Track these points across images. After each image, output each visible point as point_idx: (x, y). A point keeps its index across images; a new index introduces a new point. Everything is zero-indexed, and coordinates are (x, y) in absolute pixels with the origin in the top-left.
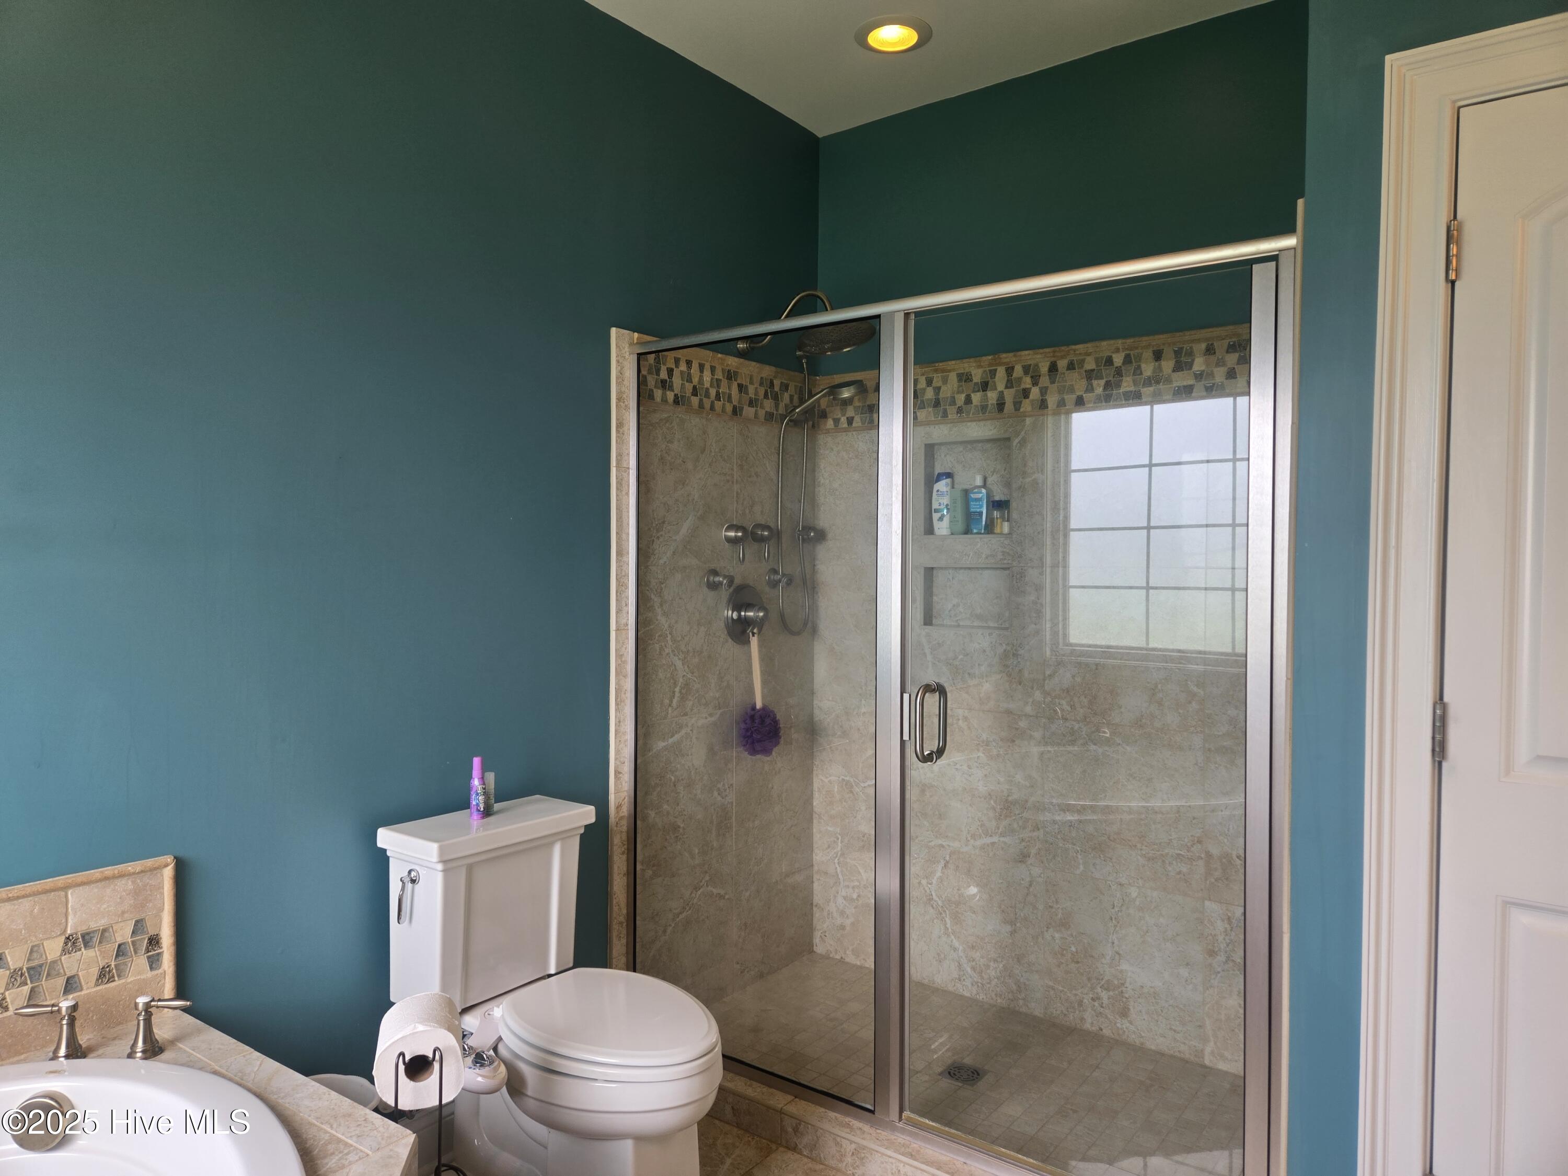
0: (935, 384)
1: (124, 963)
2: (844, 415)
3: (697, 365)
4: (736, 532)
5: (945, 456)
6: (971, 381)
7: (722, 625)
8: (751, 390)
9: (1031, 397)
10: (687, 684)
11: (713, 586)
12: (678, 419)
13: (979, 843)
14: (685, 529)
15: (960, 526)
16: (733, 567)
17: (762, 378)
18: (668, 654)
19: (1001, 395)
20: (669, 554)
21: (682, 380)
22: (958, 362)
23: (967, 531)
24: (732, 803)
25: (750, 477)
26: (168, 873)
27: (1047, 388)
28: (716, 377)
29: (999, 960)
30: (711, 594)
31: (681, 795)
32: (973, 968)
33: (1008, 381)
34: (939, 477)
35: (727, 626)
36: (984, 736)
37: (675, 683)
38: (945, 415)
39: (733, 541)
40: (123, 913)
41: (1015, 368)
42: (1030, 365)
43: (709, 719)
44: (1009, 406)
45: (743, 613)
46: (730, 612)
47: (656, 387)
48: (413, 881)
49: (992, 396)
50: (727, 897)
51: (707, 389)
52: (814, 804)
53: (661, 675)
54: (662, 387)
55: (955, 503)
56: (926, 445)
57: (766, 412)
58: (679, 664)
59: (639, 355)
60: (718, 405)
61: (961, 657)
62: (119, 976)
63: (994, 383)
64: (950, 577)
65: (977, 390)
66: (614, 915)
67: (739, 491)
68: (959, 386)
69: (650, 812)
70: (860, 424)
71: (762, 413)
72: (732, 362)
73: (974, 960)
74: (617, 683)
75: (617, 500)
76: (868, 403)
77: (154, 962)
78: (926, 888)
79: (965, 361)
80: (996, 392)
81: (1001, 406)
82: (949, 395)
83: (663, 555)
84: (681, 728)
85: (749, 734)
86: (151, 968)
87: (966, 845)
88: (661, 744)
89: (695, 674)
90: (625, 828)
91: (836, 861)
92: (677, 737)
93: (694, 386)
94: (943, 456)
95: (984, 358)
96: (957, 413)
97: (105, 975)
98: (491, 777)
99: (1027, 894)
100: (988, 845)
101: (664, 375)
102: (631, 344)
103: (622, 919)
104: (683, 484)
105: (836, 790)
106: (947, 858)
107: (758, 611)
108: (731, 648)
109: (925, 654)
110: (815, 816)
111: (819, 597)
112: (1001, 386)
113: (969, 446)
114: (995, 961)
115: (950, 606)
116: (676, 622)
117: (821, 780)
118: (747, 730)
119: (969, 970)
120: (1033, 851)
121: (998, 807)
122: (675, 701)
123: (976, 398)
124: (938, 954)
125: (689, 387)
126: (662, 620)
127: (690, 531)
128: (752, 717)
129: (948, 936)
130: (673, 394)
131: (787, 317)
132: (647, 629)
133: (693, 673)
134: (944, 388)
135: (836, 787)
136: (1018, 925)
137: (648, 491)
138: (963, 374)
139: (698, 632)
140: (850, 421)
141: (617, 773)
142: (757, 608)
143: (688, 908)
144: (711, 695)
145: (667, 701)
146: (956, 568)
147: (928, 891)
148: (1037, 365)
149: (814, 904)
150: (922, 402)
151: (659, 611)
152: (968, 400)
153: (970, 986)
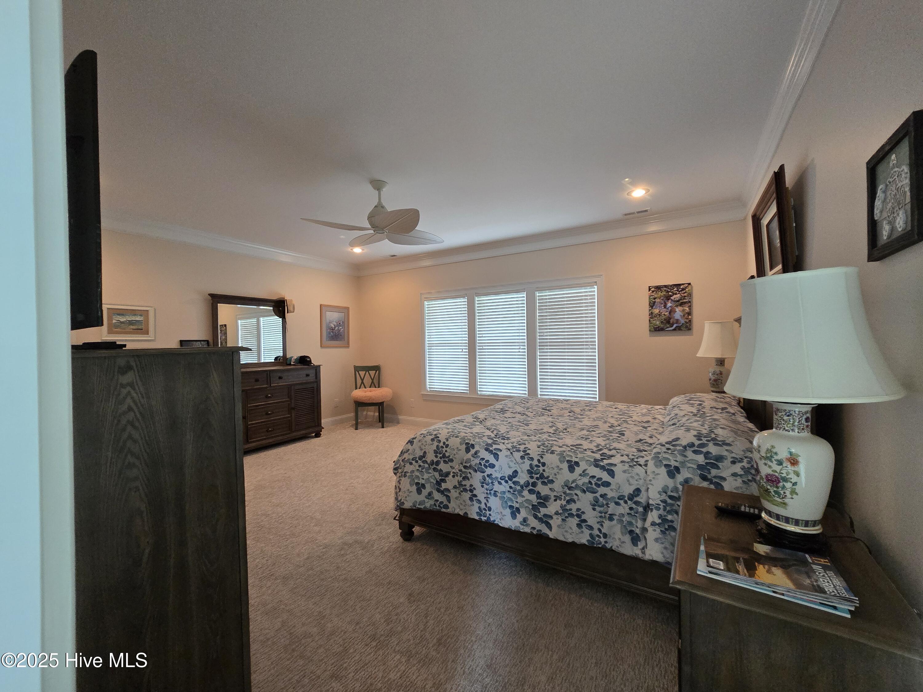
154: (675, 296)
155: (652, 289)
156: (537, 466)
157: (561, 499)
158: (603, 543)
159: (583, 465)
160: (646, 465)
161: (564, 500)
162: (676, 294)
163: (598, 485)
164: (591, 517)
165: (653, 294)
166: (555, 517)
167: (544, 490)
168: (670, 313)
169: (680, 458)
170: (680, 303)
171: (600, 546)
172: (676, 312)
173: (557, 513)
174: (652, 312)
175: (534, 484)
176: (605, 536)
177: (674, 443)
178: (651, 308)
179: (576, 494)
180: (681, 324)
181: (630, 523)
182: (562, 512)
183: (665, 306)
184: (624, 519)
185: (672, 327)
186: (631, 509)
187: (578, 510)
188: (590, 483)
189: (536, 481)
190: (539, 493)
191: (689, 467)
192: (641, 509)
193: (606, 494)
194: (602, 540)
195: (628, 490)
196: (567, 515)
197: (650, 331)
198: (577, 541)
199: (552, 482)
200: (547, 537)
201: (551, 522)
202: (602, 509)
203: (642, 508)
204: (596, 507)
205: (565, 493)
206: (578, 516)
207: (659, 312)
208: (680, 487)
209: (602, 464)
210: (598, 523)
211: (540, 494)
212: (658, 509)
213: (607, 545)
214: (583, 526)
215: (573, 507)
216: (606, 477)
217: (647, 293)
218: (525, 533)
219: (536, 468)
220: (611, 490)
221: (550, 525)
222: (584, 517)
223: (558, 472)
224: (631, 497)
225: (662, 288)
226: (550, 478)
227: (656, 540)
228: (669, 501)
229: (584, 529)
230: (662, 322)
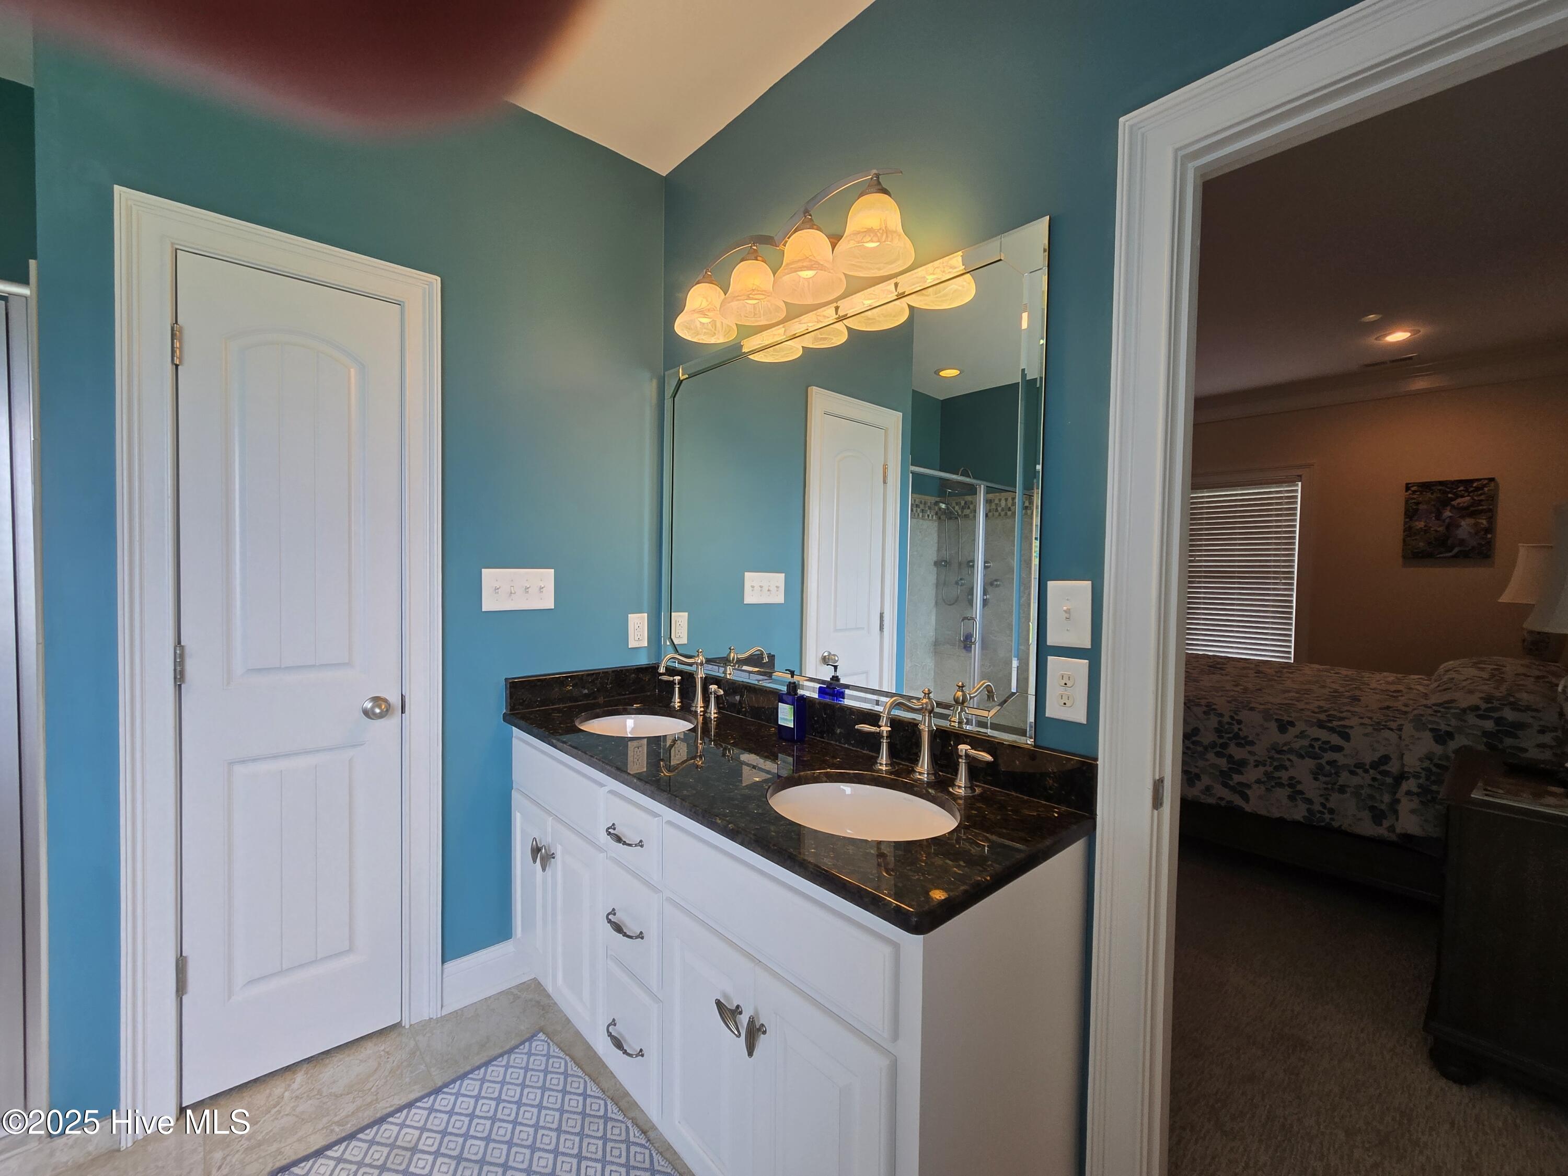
154: (1459, 500)
155: (1413, 489)
156: (1228, 723)
157: (1265, 765)
158: (1328, 820)
159: (1300, 726)
160: (1400, 729)
161: (1270, 766)
162: (1462, 496)
163: (1325, 750)
164: (1311, 788)
165: (1415, 496)
166: (1255, 786)
167: (1238, 753)
168: (1448, 528)
169: (1454, 722)
170: (1469, 512)
171: (1323, 824)
172: (1461, 526)
173: (1258, 781)
174: (1410, 526)
175: (1224, 746)
176: (1331, 811)
177: (1446, 705)
178: (1407, 520)
179: (1289, 760)
180: (1470, 548)
181: (1371, 797)
182: (1266, 779)
183: (1438, 517)
184: (1363, 792)
185: (1450, 552)
186: (1374, 779)
187: (1291, 778)
188: (1312, 746)
189: (1228, 741)
190: (1230, 756)
191: (1469, 734)
192: (1389, 780)
193: (1335, 761)
194: (1327, 816)
195: (1368, 758)
196: (1273, 784)
197: (1404, 557)
198: (1287, 816)
199: (1252, 743)
200: (1241, 809)
201: (1248, 792)
202: (1327, 779)
203: (1391, 779)
204: (1320, 777)
205: (1271, 758)
206: (1291, 786)
207: (1425, 526)
208: (1452, 756)
209: (1330, 725)
210: (1321, 796)
211: (1234, 757)
212: (1416, 776)
213: (1333, 823)
214: (1298, 798)
215: (1284, 775)
216: (1335, 740)
217: (1402, 495)
218: (1209, 805)
219: (1226, 727)
220: (1345, 756)
221: (1247, 795)
222: (1299, 787)
223: (1261, 732)
224: (1375, 765)
225: (1434, 485)
226: (1250, 739)
227: (1413, 811)
228: (1434, 769)
229: (1299, 802)
230: (1430, 543)
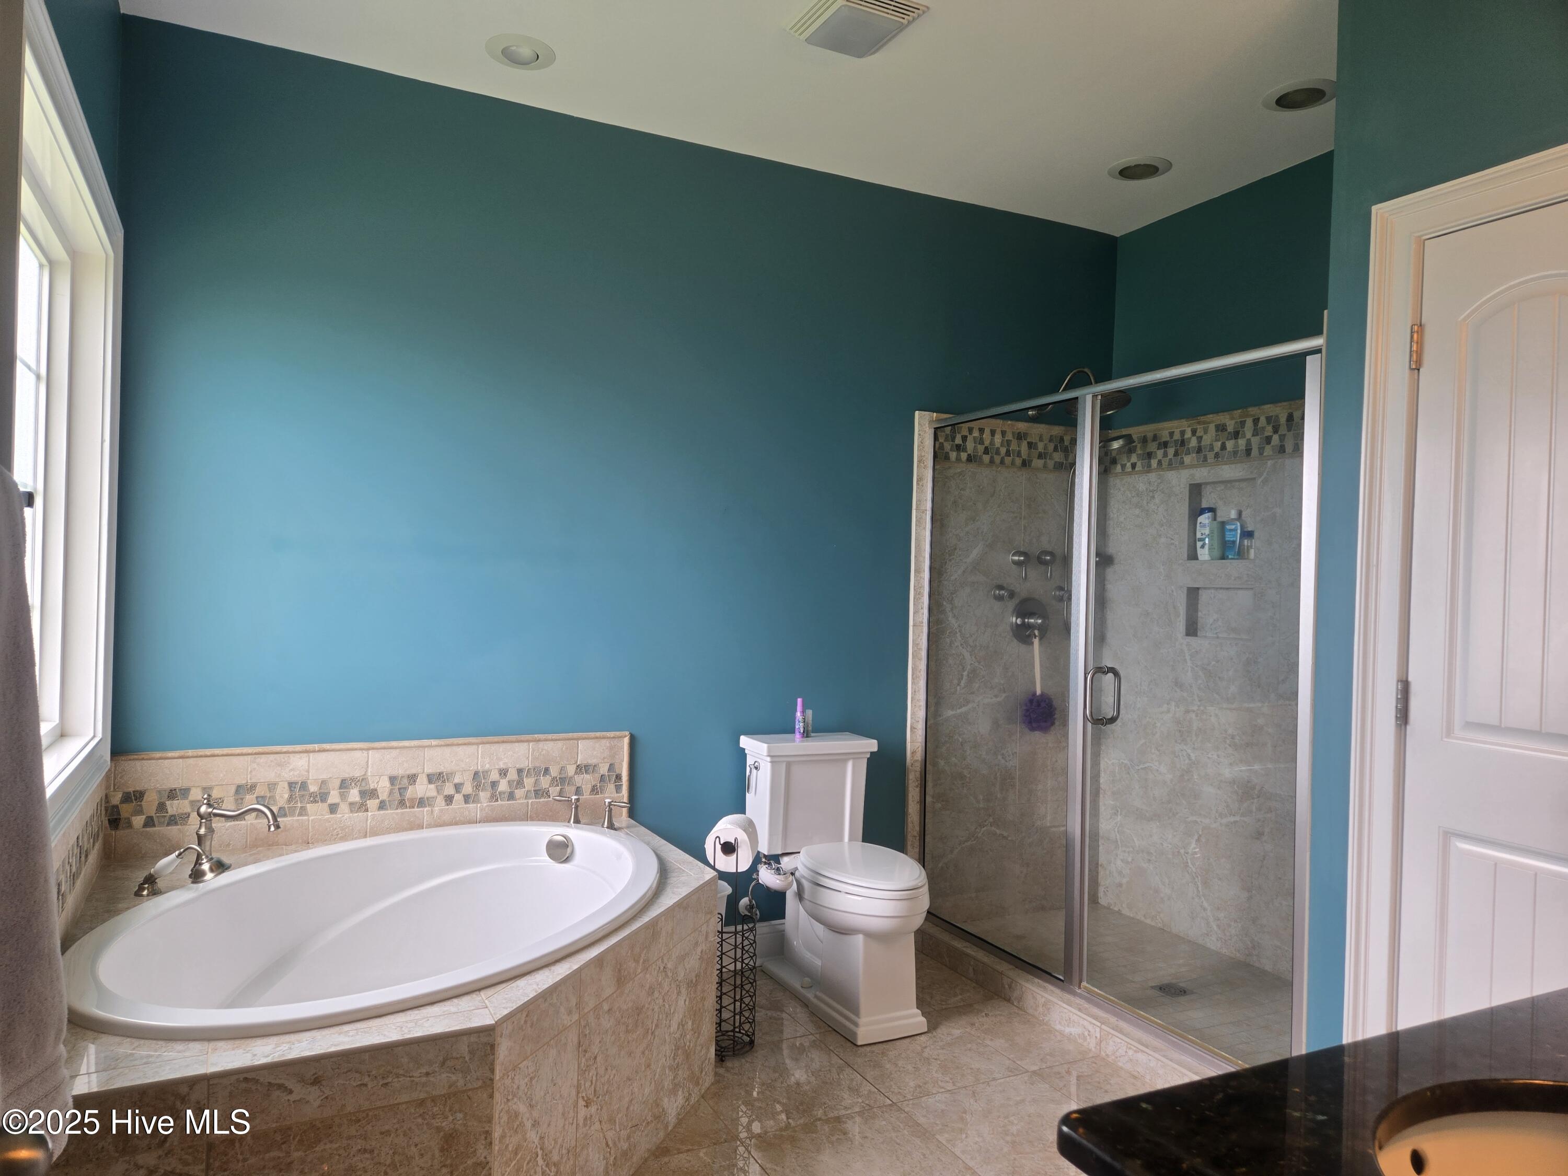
0: (1198, 434)
1: (604, 786)
2: (1129, 461)
3: (989, 431)
4: (1019, 556)
5: (1210, 493)
6: (1226, 430)
7: (1009, 628)
8: (1041, 446)
9: (1272, 443)
10: (974, 671)
11: (1000, 598)
12: (970, 473)
13: (1224, 821)
14: (975, 553)
15: (1217, 553)
16: (1020, 584)
17: (1051, 436)
18: (957, 647)
19: (1249, 443)
20: (960, 572)
21: (975, 443)
22: (1215, 415)
23: (1223, 557)
24: (1016, 767)
25: (1037, 513)
26: (626, 741)
27: (1284, 435)
28: (1006, 438)
29: (1238, 921)
30: (997, 605)
31: (968, 753)
32: (1218, 926)
33: (1254, 430)
34: (1202, 511)
35: (1012, 629)
36: (1230, 731)
37: (963, 668)
38: (1205, 459)
39: (1018, 564)
40: (604, 758)
41: (1260, 420)
42: (1272, 416)
43: (994, 699)
44: (1255, 452)
45: (1026, 620)
46: (1014, 619)
47: (951, 450)
48: (756, 768)
49: (1242, 442)
50: (1009, 838)
51: (998, 449)
52: (1101, 782)
53: (951, 661)
54: (957, 450)
55: (1212, 533)
56: (1190, 485)
57: (1056, 462)
58: (967, 655)
59: (936, 429)
60: (1008, 460)
61: (1213, 663)
62: (601, 793)
63: (1244, 431)
64: (1212, 596)
65: (1230, 438)
66: (909, 830)
67: (1027, 525)
68: (1216, 435)
69: (940, 761)
70: (1141, 469)
71: (1051, 464)
72: (1022, 426)
73: (1219, 920)
74: (913, 664)
75: (916, 533)
76: (1148, 450)
77: (618, 788)
78: (1184, 857)
79: (1220, 414)
80: (1245, 439)
81: (1248, 451)
82: (1209, 443)
83: (955, 573)
84: (968, 702)
85: (1028, 713)
86: (617, 792)
87: (1215, 822)
88: (950, 713)
89: (981, 664)
90: (918, 769)
91: (1116, 830)
92: (964, 709)
93: (986, 447)
94: (1208, 493)
95: (1235, 412)
96: (1215, 457)
97: (594, 790)
98: (809, 713)
99: (1261, 867)
100: (1232, 823)
101: (958, 440)
102: (931, 422)
103: (915, 833)
104: (974, 521)
105: (1117, 771)
106: (1200, 833)
107: (1037, 619)
108: (1014, 647)
109: (1185, 660)
110: (1101, 791)
111: (1107, 611)
112: (1249, 435)
113: (1229, 485)
114: (1236, 921)
115: (1211, 621)
116: (965, 623)
117: (1106, 762)
118: (1027, 710)
119: (1215, 927)
120: (1267, 830)
121: (1240, 791)
122: (963, 683)
123: (1230, 445)
124: (1192, 913)
125: (981, 448)
126: (952, 621)
127: (979, 556)
128: (1031, 701)
129: (1200, 898)
130: (966, 454)
131: (1064, 390)
132: (939, 626)
133: (979, 663)
134: (1205, 437)
135: (1117, 768)
136: (1254, 892)
137: (942, 526)
138: (1220, 425)
139: (985, 632)
140: (1134, 466)
141: (912, 728)
142: (1037, 616)
143: (973, 839)
144: (997, 681)
145: (956, 682)
146: (1217, 588)
147: (1185, 859)
148: (1277, 416)
149: (1100, 863)
150: (1188, 449)
151: (950, 614)
152: (1223, 447)
153: (1215, 940)
